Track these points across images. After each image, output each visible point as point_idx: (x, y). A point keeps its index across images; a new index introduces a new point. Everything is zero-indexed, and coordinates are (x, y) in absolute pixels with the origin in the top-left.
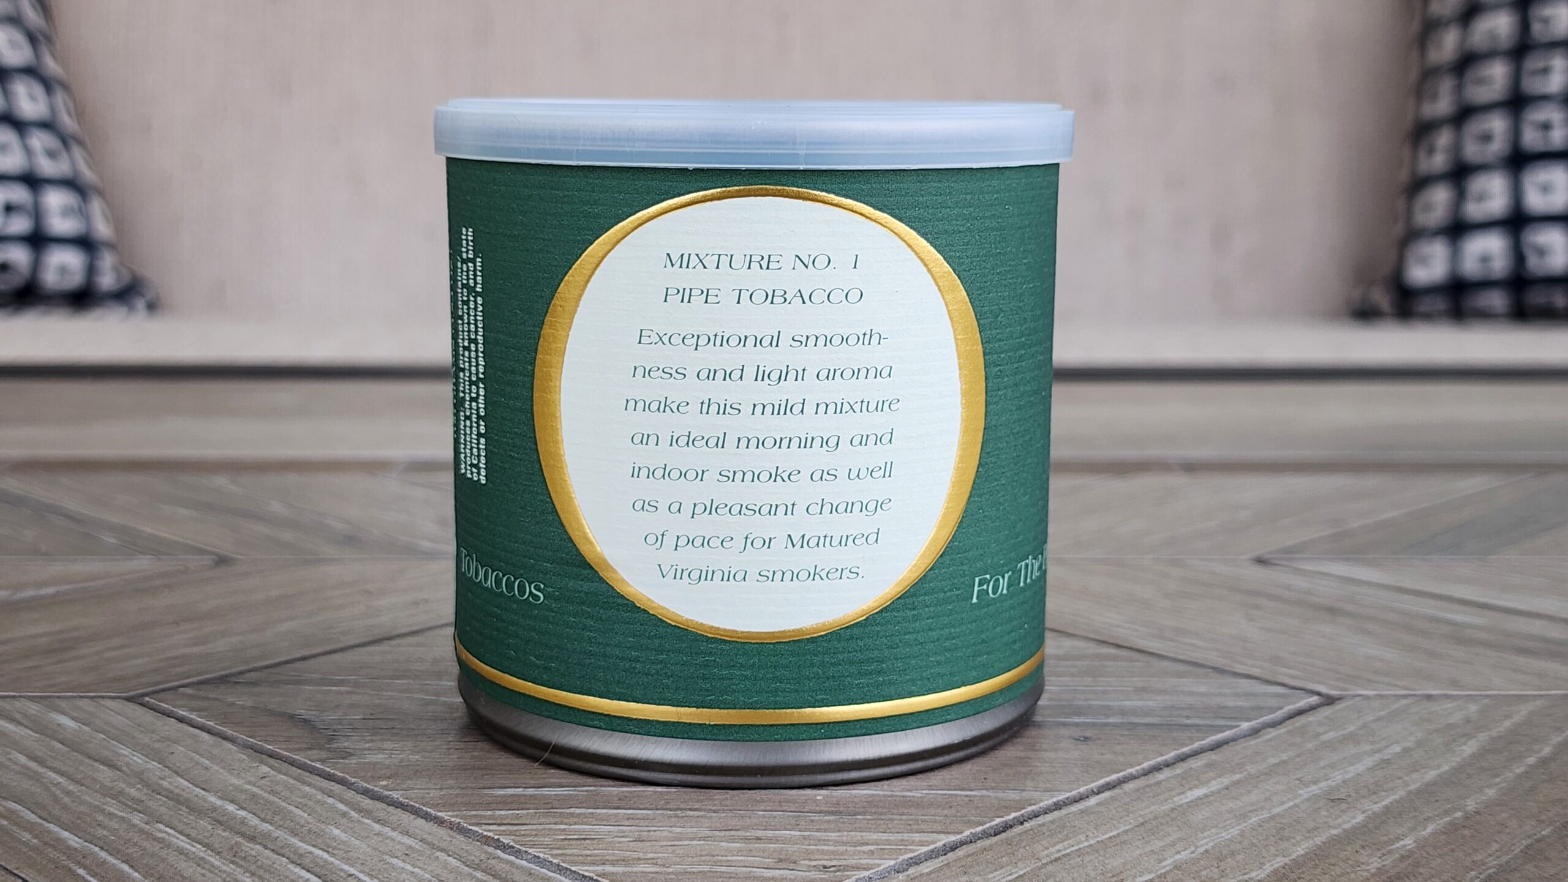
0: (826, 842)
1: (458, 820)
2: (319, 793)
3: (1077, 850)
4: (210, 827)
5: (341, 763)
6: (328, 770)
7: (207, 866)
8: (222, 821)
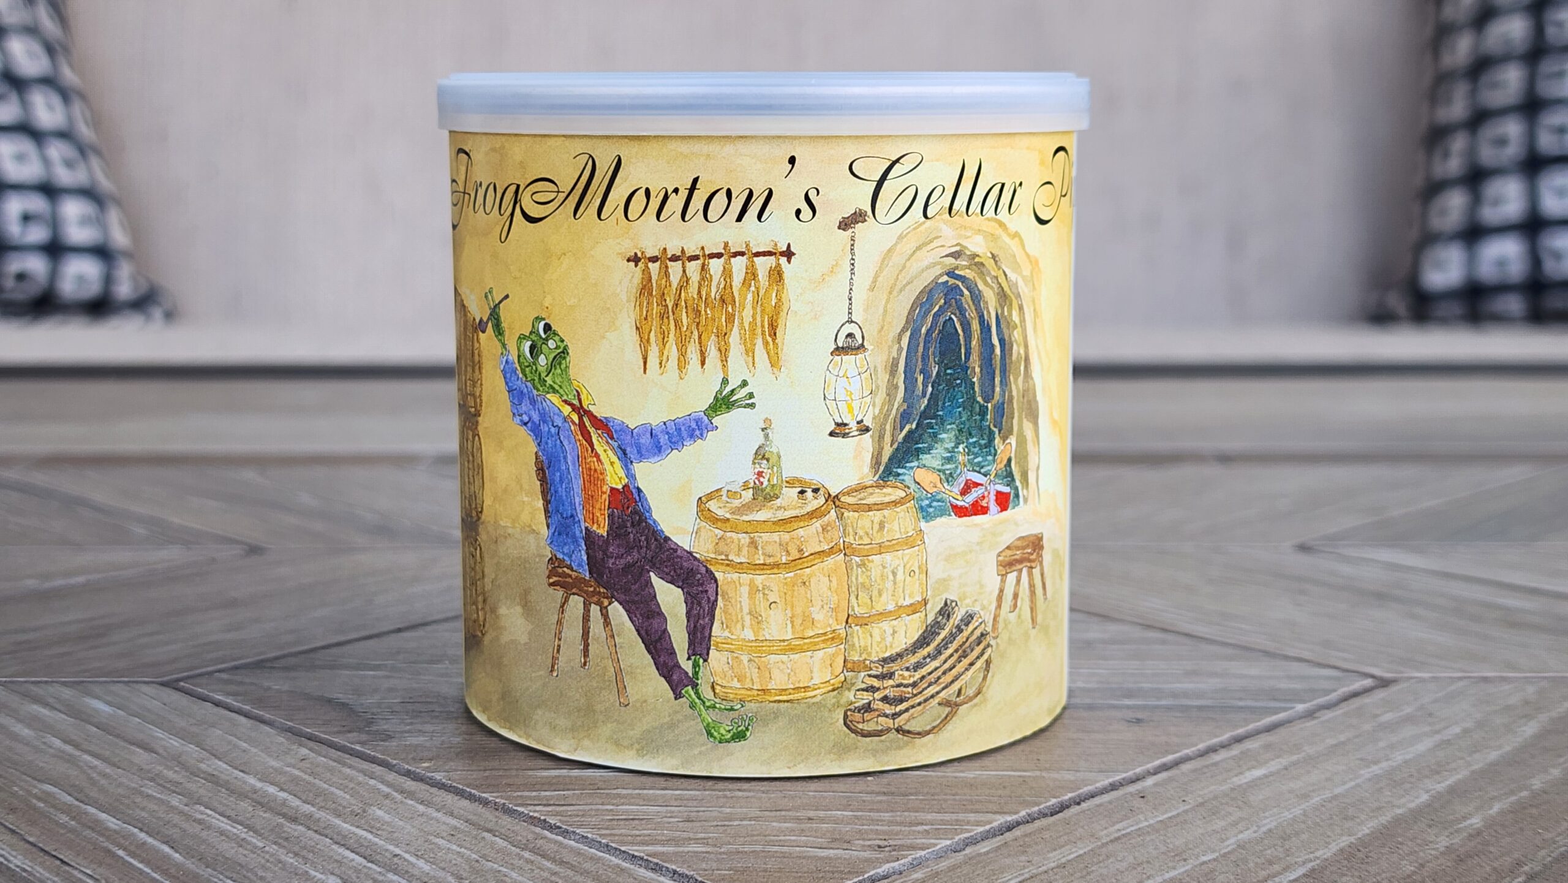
0: (877, 822)
1: (503, 801)
2: (361, 775)
3: (1136, 830)
4: (250, 809)
5: (382, 746)
6: (369, 752)
7: (249, 847)
8: (263, 803)
